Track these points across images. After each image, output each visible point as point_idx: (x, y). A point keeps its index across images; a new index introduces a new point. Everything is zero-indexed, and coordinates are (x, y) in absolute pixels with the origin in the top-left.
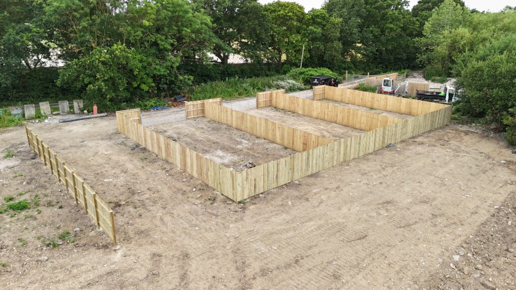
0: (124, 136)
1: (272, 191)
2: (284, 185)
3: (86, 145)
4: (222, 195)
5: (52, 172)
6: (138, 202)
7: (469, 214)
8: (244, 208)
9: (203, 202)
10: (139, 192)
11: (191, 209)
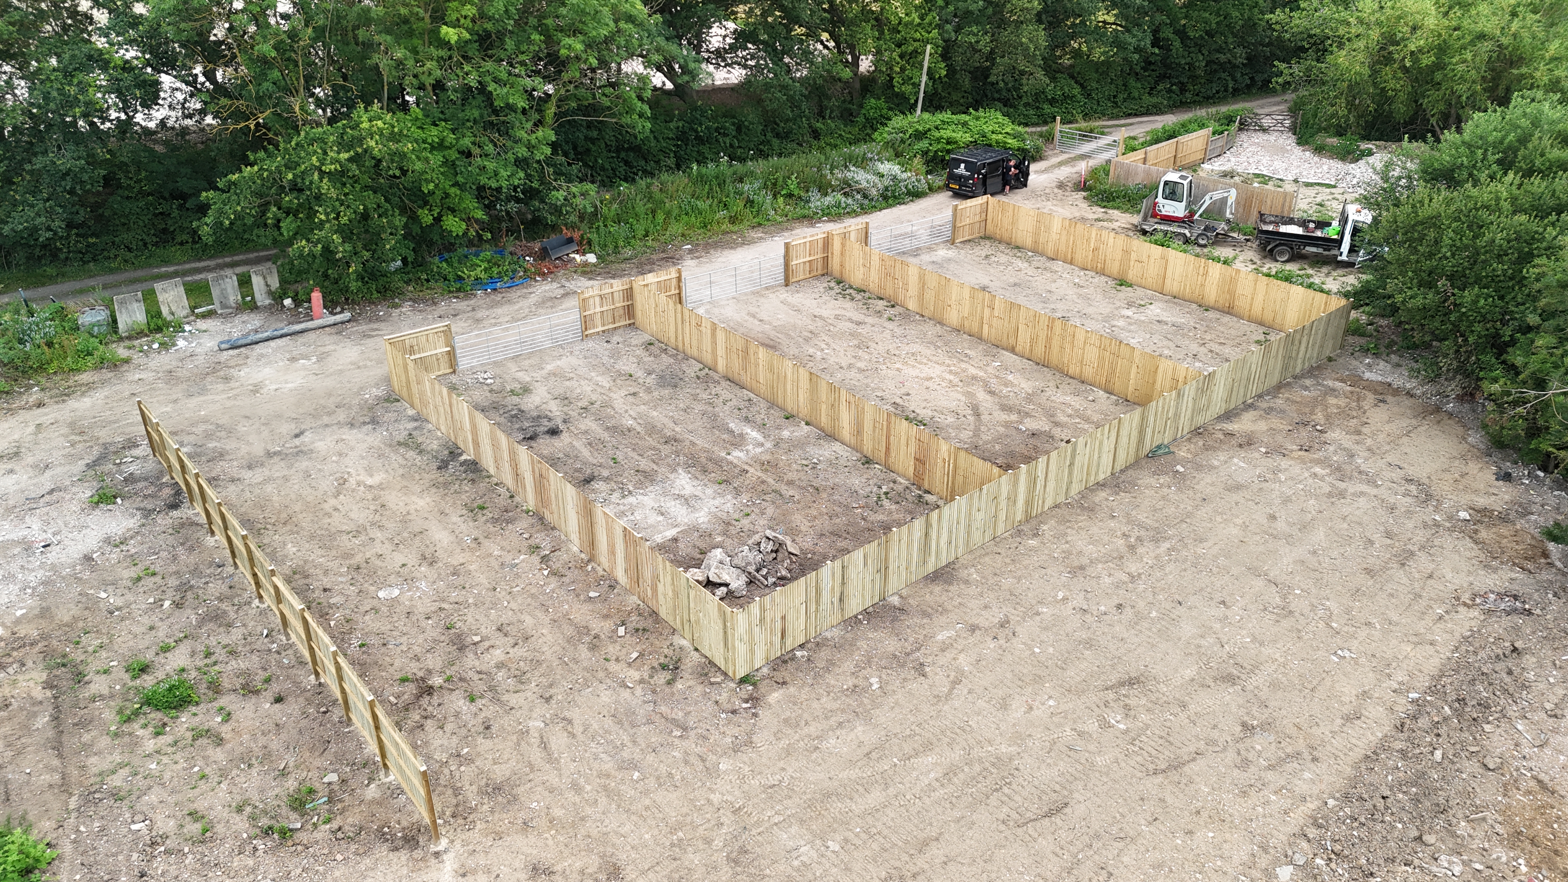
0: (411, 412)
1: (828, 635)
2: (861, 613)
3: (312, 451)
4: (696, 650)
5: (235, 563)
6: (476, 677)
7: (1339, 721)
8: (754, 700)
9: (646, 676)
10: (477, 639)
11: (617, 702)
